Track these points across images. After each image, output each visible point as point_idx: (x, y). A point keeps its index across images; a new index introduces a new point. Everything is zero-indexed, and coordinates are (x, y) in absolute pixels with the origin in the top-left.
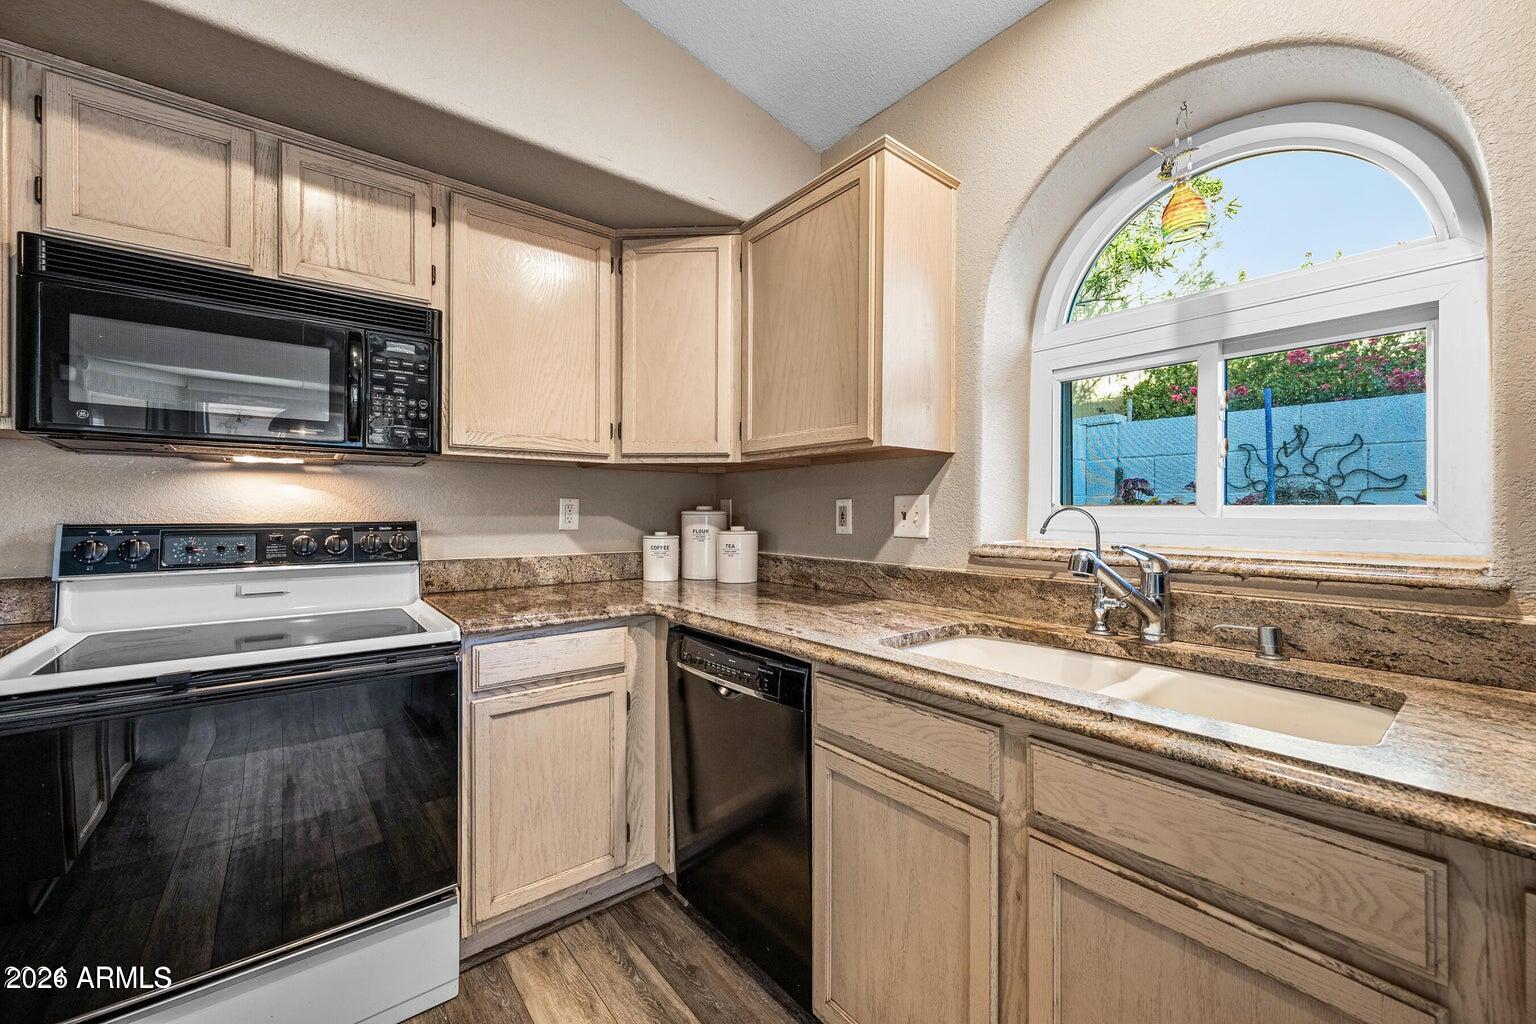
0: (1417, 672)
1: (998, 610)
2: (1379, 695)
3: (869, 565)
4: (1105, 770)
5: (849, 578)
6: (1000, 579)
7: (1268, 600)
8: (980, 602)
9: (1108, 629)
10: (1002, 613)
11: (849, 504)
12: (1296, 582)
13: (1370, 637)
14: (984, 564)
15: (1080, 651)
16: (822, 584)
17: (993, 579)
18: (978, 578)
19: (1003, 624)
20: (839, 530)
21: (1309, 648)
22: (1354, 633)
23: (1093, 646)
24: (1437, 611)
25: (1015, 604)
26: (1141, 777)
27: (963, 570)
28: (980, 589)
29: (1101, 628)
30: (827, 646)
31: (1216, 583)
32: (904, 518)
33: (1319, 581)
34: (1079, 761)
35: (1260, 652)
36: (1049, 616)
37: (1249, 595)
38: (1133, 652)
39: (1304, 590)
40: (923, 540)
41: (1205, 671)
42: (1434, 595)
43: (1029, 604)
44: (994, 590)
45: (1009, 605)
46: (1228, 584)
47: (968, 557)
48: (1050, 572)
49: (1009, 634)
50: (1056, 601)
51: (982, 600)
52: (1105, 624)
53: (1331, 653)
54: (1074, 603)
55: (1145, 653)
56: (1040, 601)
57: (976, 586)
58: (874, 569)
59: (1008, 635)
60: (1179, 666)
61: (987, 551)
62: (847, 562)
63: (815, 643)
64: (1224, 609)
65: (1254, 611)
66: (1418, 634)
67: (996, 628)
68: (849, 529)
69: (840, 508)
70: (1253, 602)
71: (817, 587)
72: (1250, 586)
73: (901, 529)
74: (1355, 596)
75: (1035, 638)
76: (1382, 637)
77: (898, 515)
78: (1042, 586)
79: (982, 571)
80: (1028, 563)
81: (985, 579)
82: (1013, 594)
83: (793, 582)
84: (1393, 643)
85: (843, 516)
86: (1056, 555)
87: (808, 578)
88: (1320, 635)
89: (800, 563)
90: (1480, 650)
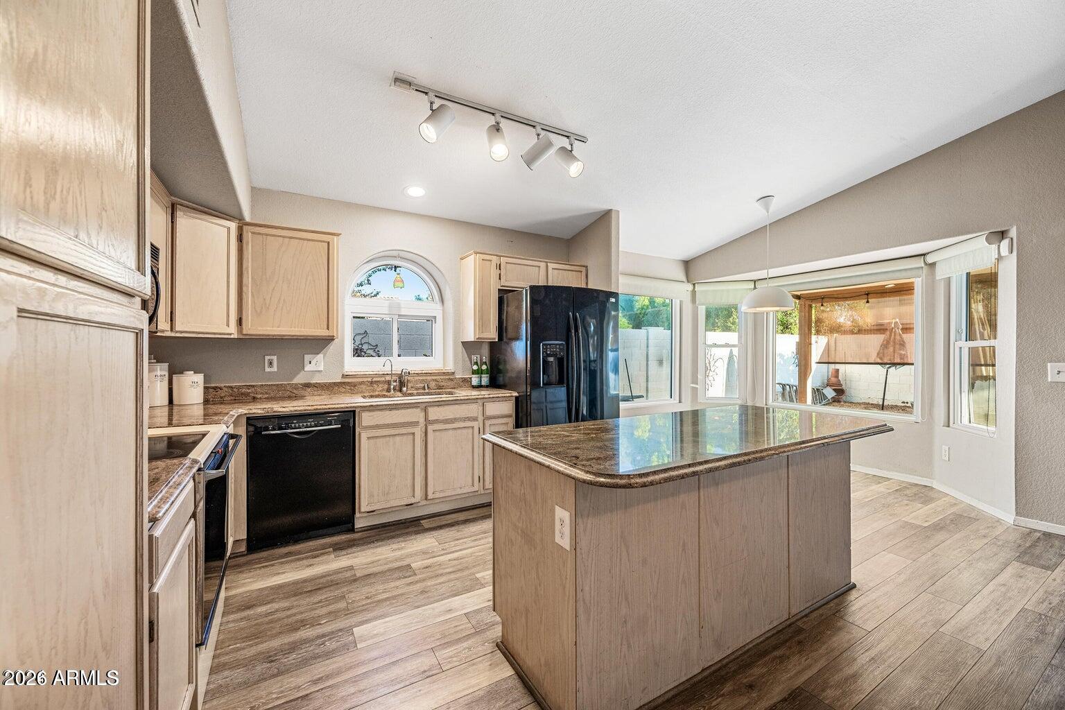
3: (291, 384)
5: (279, 391)
6: (357, 382)
7: (424, 379)
11: (275, 358)
13: (440, 383)
14: (348, 378)
16: (259, 396)
17: (354, 382)
18: (348, 383)
20: (268, 370)
21: (431, 387)
24: (447, 377)
27: (340, 381)
29: (393, 391)
31: (414, 376)
32: (310, 363)
33: (431, 373)
35: (425, 390)
37: (421, 378)
39: (429, 376)
40: (320, 371)
42: (446, 374)
43: (368, 388)
44: (355, 386)
46: (416, 376)
47: (341, 377)
48: (372, 378)
50: (377, 386)
51: (350, 390)
53: (434, 388)
54: (382, 386)
56: (372, 387)
57: (349, 385)
58: (296, 384)
61: (348, 375)
62: (277, 384)
64: (417, 382)
65: (422, 381)
66: (446, 382)
68: (275, 369)
69: (269, 360)
71: (255, 398)
72: (421, 376)
73: (308, 368)
74: (436, 376)
77: (306, 361)
78: (372, 383)
79: (347, 380)
80: (365, 376)
81: (351, 383)
82: (362, 386)
83: (233, 398)
84: (443, 384)
85: (271, 363)
86: (375, 373)
87: (247, 395)
88: (433, 384)
89: (239, 387)
90: (453, 383)
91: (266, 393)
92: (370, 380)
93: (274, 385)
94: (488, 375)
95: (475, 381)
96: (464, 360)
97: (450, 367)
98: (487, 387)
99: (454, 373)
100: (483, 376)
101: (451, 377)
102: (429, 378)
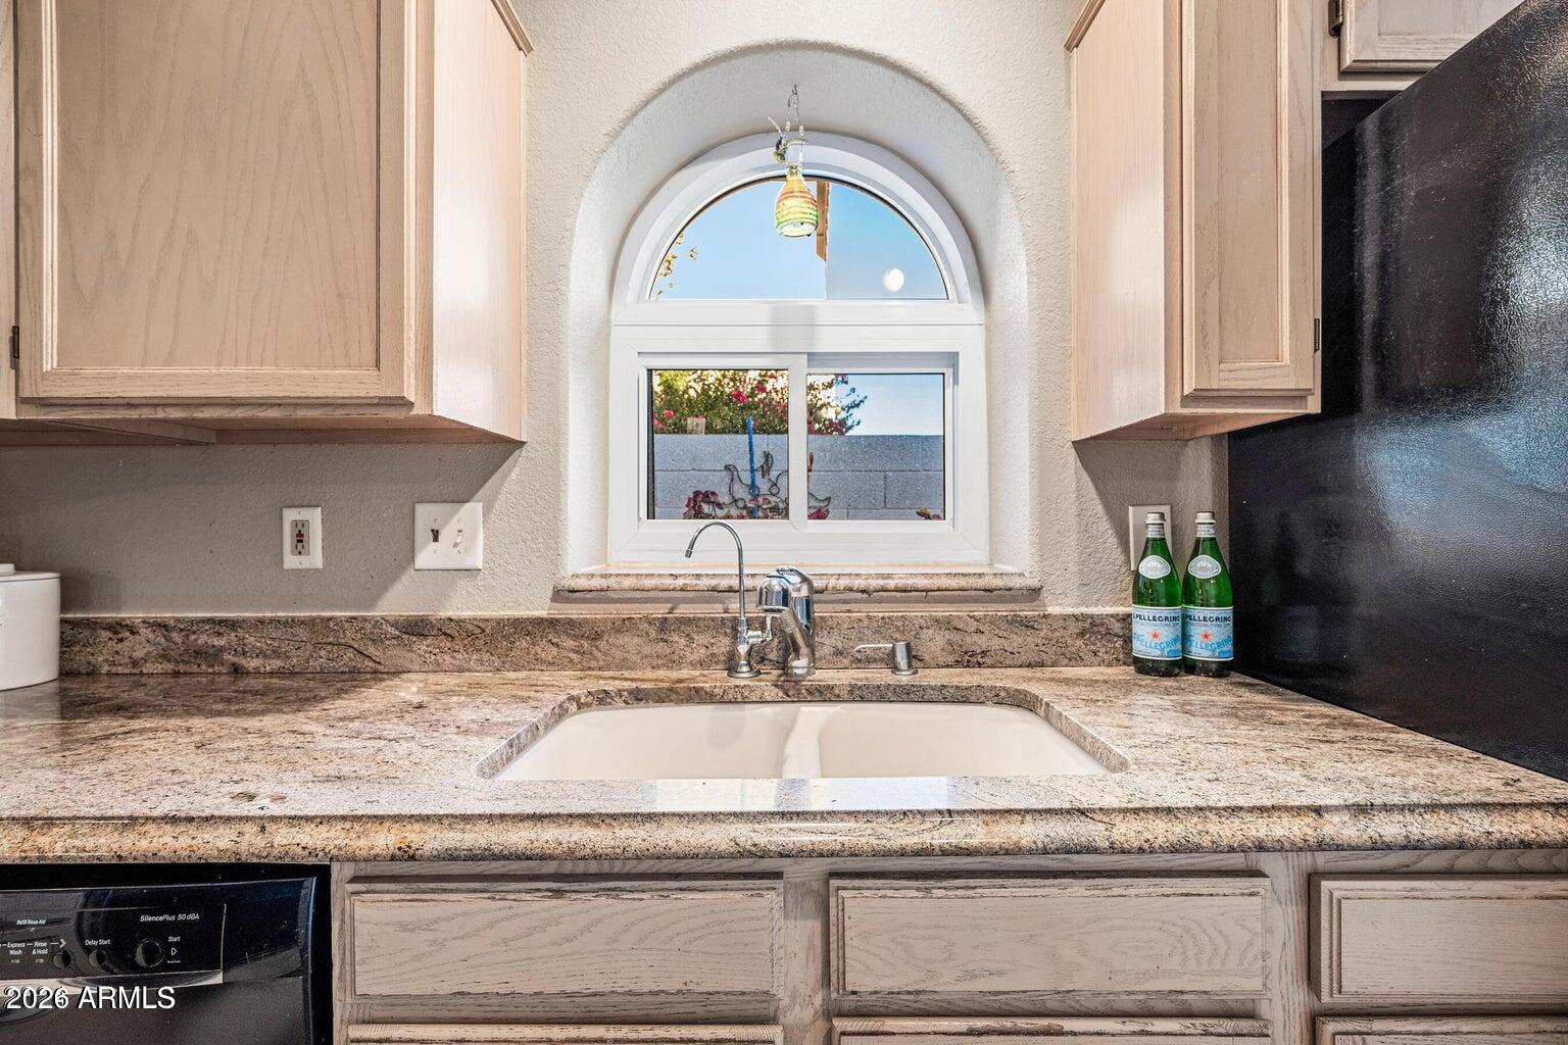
0: (998, 665)
1: (601, 663)
2: (1003, 694)
3: (365, 619)
4: (950, 893)
5: (317, 646)
6: (605, 620)
7: (895, 614)
8: (574, 656)
9: (751, 670)
10: (607, 667)
11: (315, 517)
12: (909, 594)
13: (968, 639)
14: (575, 601)
15: (731, 702)
16: (252, 664)
17: (594, 622)
18: (570, 623)
19: (627, 685)
20: (291, 561)
21: (926, 657)
22: (957, 637)
23: (746, 694)
24: (1003, 610)
25: (628, 652)
26: (994, 887)
27: (543, 614)
28: (576, 638)
29: (745, 669)
30: (379, 819)
31: (846, 602)
32: (436, 539)
33: (927, 591)
34: (913, 893)
35: (895, 668)
36: (673, 662)
37: (879, 611)
38: (790, 693)
39: (918, 601)
40: (471, 572)
41: (862, 700)
42: (1000, 596)
43: (647, 650)
44: (596, 637)
45: (618, 654)
46: (856, 601)
47: (550, 594)
48: (669, 605)
49: (638, 697)
50: (683, 642)
51: (577, 652)
52: (749, 664)
53: (941, 660)
54: (706, 642)
55: (804, 691)
56: (661, 644)
57: (568, 635)
58: (376, 624)
59: (637, 699)
60: (838, 699)
61: (582, 583)
62: (313, 619)
63: (344, 818)
64: (858, 629)
65: (884, 627)
66: (997, 631)
67: (620, 693)
68: (315, 559)
69: (295, 523)
70: (883, 618)
71: (237, 671)
72: (875, 602)
73: (428, 556)
74: (951, 603)
75: (673, 696)
76: (976, 637)
78: (664, 625)
79: (574, 611)
80: (641, 596)
81: (580, 623)
82: (623, 639)
83: (169, 667)
84: (982, 642)
85: (300, 538)
86: (680, 582)
87: (211, 655)
88: (934, 643)
89: (190, 627)
90: (1032, 639)
91: (276, 653)
92: (659, 611)
93: (303, 622)
94: (1227, 611)
95: (1152, 635)
96: (1084, 530)
97: (1019, 564)
98: (1221, 671)
99: (1035, 593)
100: (1197, 611)
101: (1027, 611)
102: (919, 612)
